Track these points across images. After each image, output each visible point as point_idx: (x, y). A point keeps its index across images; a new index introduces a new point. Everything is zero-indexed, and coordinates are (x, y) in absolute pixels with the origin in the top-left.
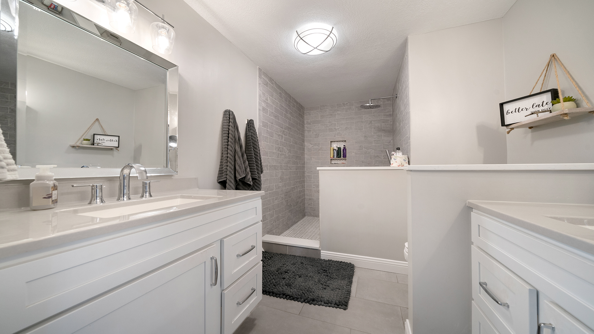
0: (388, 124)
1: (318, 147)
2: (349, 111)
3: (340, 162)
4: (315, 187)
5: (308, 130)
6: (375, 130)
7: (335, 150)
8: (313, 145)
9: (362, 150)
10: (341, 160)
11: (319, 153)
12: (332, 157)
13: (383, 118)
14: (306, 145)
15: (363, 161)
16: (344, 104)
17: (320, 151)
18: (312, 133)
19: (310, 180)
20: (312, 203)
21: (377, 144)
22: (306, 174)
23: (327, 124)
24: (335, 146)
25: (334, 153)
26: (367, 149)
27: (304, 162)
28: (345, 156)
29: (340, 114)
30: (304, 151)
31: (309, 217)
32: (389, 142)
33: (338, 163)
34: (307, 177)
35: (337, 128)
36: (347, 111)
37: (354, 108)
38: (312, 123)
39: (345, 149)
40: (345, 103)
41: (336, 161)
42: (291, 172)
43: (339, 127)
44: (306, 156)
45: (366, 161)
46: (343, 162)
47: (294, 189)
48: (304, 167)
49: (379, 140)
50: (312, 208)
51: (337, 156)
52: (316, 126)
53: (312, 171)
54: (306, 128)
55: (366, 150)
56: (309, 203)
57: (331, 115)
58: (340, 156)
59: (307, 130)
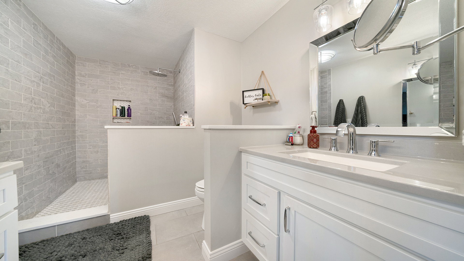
0: (170, 92)
1: (95, 104)
2: (135, 73)
3: (124, 121)
4: (91, 147)
5: (81, 83)
6: (160, 95)
7: (118, 109)
8: (89, 101)
9: (148, 111)
10: (125, 120)
11: (98, 110)
12: (114, 115)
13: (166, 86)
14: (77, 100)
15: (148, 121)
16: (129, 65)
17: (99, 109)
18: (88, 87)
19: (84, 140)
20: (86, 166)
21: (161, 107)
22: (78, 133)
23: (109, 81)
24: (118, 105)
25: (117, 112)
26: (152, 111)
27: (75, 119)
28: (129, 115)
29: (124, 74)
30: (75, 106)
31: (83, 182)
32: (171, 107)
33: (122, 122)
34: (79, 137)
35: (121, 87)
36: (132, 73)
37: (140, 71)
38: (87, 76)
39: (129, 109)
40: (131, 65)
41: (119, 119)
43: (123, 87)
44: (77, 113)
45: (152, 121)
46: (127, 121)
48: (75, 125)
49: (162, 104)
50: (88, 171)
51: (120, 115)
52: (93, 81)
53: (86, 130)
54: (77, 80)
55: (151, 111)
56: (82, 167)
57: (114, 72)
58: (124, 115)
59: (79, 83)
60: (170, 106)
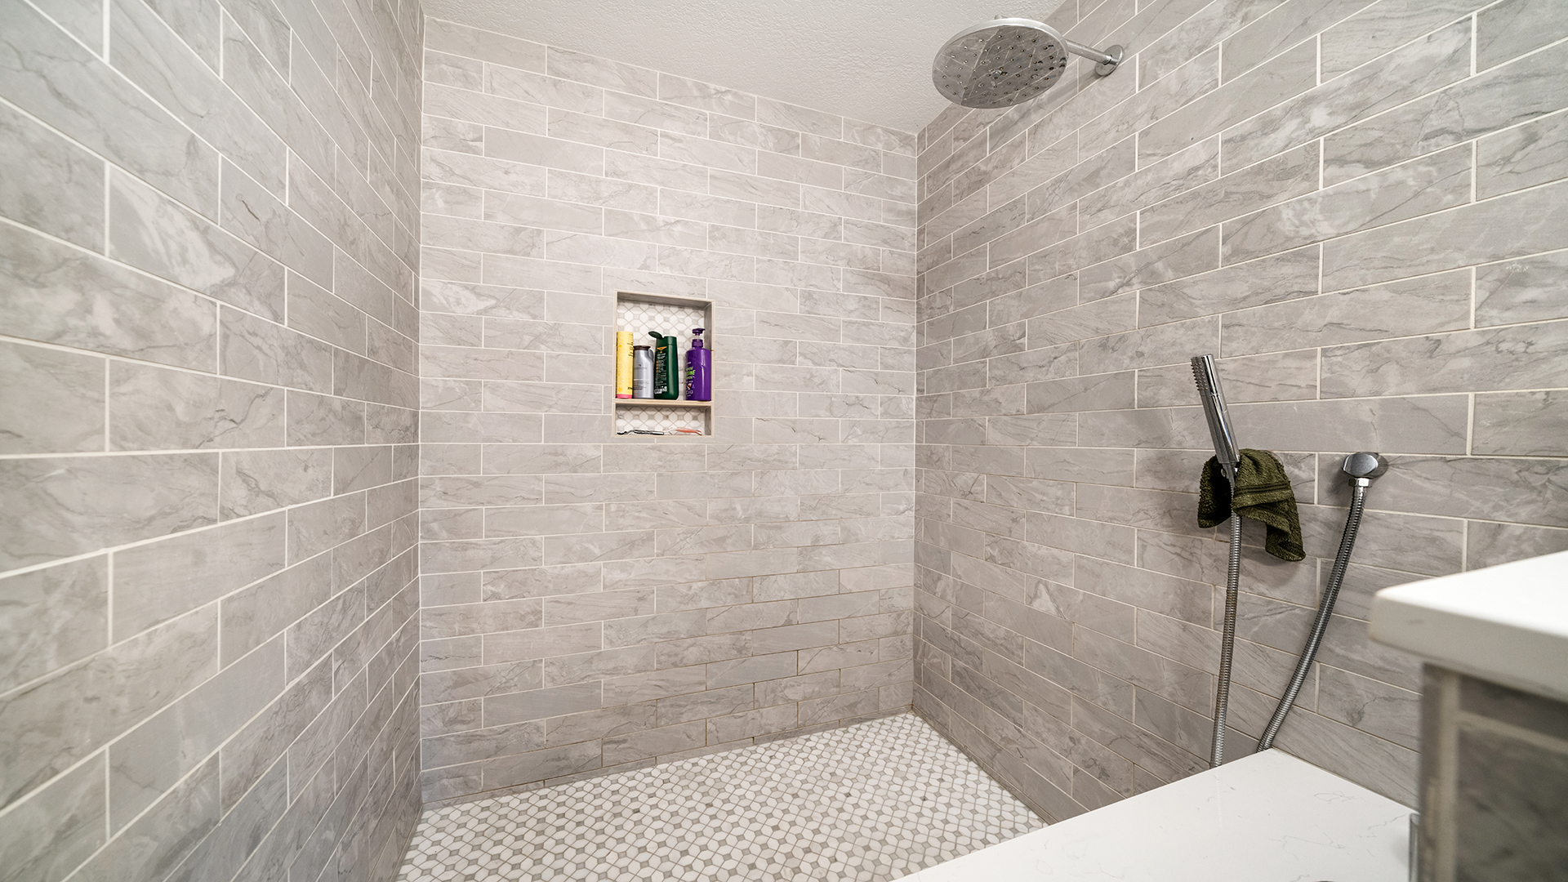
0: (900, 254)
1: (526, 318)
2: (731, 138)
3: (666, 423)
4: (501, 588)
5: (449, 190)
6: (851, 272)
7: (642, 353)
8: (492, 302)
9: (793, 363)
10: (673, 415)
11: (540, 358)
12: (625, 390)
13: (886, 221)
14: (427, 293)
15: (794, 422)
16: (702, 88)
17: (543, 350)
18: (488, 216)
19: (465, 547)
20: (474, 708)
21: (858, 340)
22: (429, 505)
23: (598, 181)
24: (639, 325)
25: (636, 369)
26: (814, 363)
27: (415, 415)
28: (700, 390)
29: (680, 141)
30: (415, 332)
31: (454, 814)
32: (906, 340)
33: (658, 429)
34: (435, 526)
35: (660, 218)
36: (720, 138)
37: (757, 129)
38: (482, 145)
39: (699, 355)
40: (712, 86)
41: (644, 415)
42: (271, 527)
43: (673, 219)
44: (426, 373)
45: (811, 423)
46: (681, 424)
47: (314, 700)
48: (412, 453)
49: (864, 324)
50: (481, 737)
51: (655, 387)
52: (513, 177)
53: (477, 485)
54: (429, 170)
55: (810, 365)
56: (452, 713)
57: (626, 129)
58: (672, 392)
59: (439, 187)
60: (902, 334)
